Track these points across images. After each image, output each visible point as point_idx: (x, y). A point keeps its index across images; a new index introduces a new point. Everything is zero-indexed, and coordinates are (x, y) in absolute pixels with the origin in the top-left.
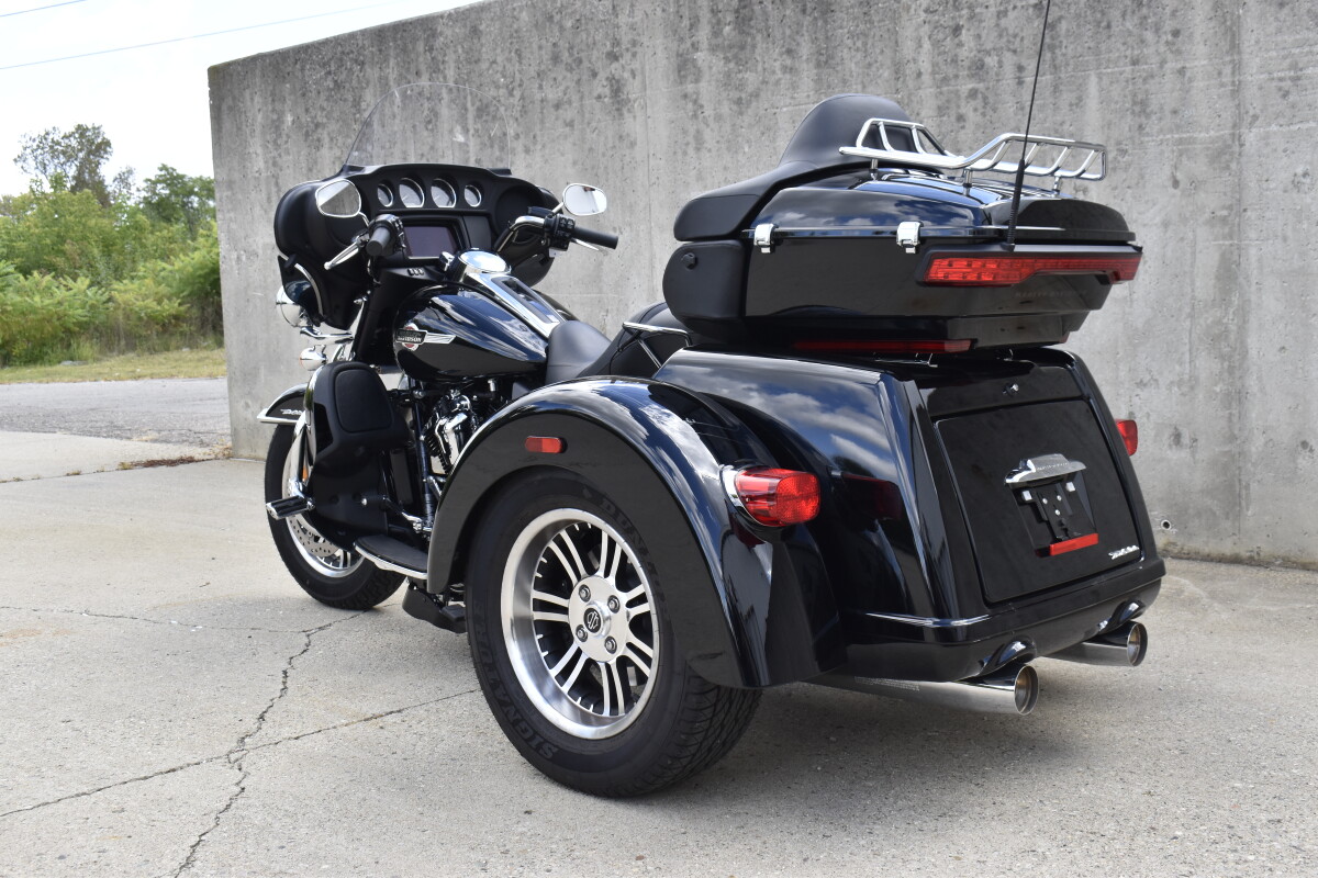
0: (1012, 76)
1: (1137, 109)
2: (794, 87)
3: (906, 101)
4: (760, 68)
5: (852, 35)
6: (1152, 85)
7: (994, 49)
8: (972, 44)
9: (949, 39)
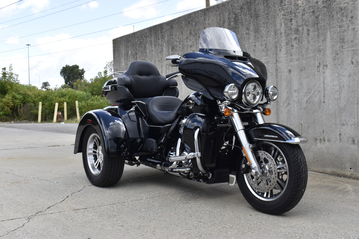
0: (306, 33)
1: (341, 41)
2: (249, 38)
3: (278, 41)
4: (240, 34)
5: (264, 23)
6: (345, 34)
8: (295, 24)
9: (289, 23)
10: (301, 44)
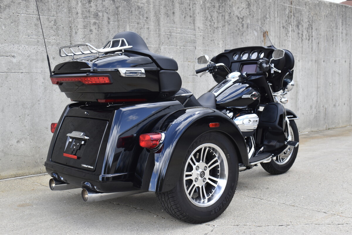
0: (106, 20)
2: (27, 7)
3: (73, 21)
7: (101, 11)
8: (95, 7)
9: (87, 4)
10: (100, 31)
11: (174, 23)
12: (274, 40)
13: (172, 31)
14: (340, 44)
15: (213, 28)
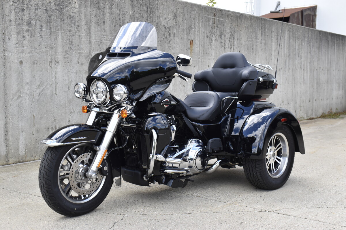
0: (39, 28)
6: (73, 38)
9: (20, 12)
10: (33, 37)
11: (105, 31)
12: (199, 48)
13: (102, 38)
14: (259, 53)
15: (142, 37)
